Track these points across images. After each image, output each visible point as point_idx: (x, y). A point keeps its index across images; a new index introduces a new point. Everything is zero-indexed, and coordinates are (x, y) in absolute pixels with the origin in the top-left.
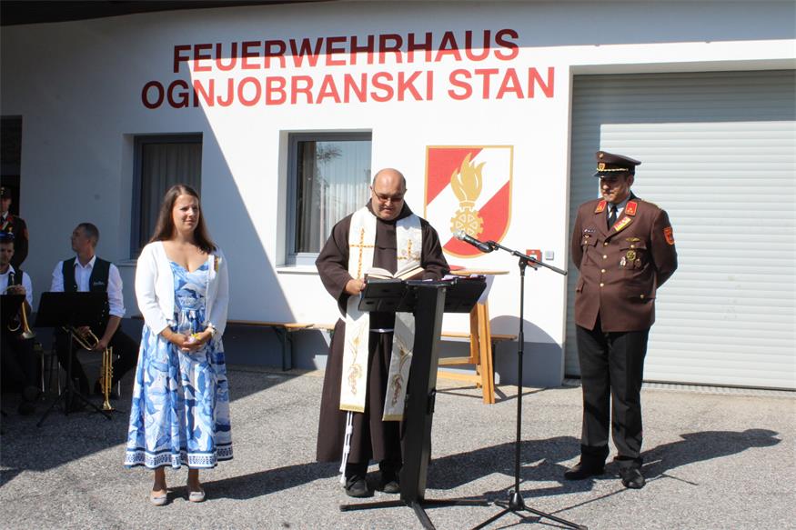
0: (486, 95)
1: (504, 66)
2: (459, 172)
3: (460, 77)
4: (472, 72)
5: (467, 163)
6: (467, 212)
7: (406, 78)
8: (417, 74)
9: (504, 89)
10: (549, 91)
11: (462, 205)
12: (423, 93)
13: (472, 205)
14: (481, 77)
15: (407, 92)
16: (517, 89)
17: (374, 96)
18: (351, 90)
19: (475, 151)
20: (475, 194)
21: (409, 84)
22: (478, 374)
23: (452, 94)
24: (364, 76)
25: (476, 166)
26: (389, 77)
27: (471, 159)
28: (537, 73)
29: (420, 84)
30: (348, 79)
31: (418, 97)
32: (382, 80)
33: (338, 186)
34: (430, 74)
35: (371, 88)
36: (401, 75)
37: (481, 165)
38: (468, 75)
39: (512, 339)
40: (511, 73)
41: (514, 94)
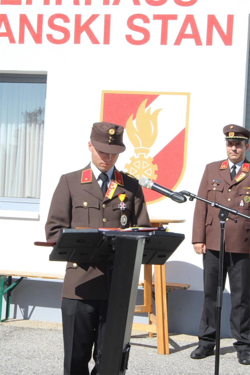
0: (164, 41)
1: (182, 12)
2: (134, 118)
3: (138, 22)
4: (151, 18)
5: (142, 109)
6: (142, 158)
7: (83, 22)
8: (94, 17)
9: (182, 35)
10: (227, 39)
11: (136, 151)
12: (100, 36)
13: (147, 152)
14: (159, 22)
15: (84, 35)
16: (196, 36)
17: (50, 37)
18: (26, 30)
19: (152, 98)
20: (150, 140)
21: (86, 27)
22: (150, 323)
23: (129, 38)
24: (40, 18)
25: (151, 112)
26: (66, 19)
27: (147, 105)
28: (216, 21)
29: (97, 28)
30: (24, 20)
31: (95, 41)
32: (58, 22)
33: (9, 125)
34: (108, 18)
35: (46, 30)
36: (78, 18)
37: (157, 112)
38: (146, 20)
39: (185, 288)
40: (190, 19)
41: (192, 41)
